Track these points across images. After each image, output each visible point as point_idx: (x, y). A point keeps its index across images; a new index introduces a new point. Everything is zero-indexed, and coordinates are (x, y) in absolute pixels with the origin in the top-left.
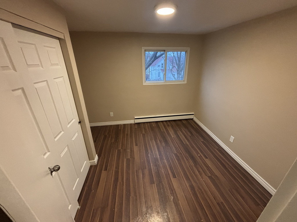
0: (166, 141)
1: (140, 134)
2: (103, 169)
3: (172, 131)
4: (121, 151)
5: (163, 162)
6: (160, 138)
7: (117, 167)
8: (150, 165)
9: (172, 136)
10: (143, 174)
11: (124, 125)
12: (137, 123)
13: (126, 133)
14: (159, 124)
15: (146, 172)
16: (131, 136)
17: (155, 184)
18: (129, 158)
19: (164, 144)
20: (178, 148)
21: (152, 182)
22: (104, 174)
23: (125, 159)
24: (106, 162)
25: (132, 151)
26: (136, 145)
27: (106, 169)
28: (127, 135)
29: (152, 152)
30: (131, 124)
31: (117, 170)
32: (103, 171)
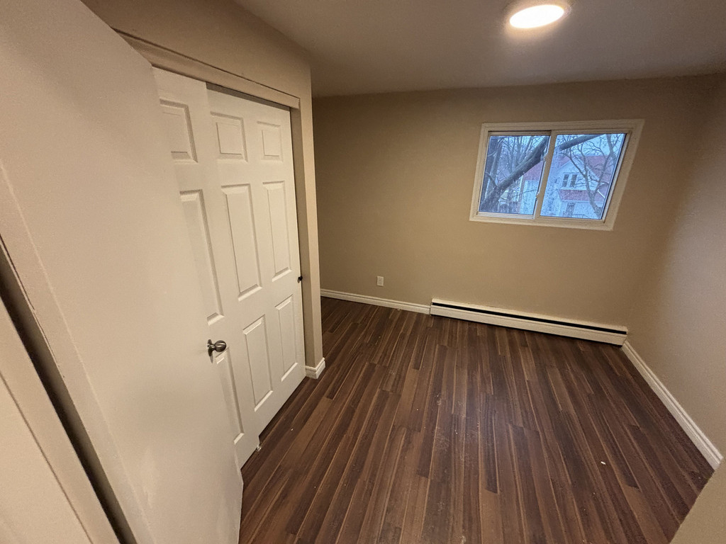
0: (501, 385)
1: (436, 345)
2: (327, 392)
3: (532, 363)
4: (376, 368)
5: (472, 435)
6: (485, 370)
7: (356, 401)
8: (434, 428)
9: (526, 376)
10: (408, 441)
11: (404, 312)
12: (435, 316)
13: (402, 331)
14: (497, 332)
15: (418, 439)
16: (410, 344)
17: (429, 480)
18: (389, 390)
19: (491, 389)
20: (532, 413)
21: (423, 472)
22: (324, 403)
23: (378, 390)
24: (337, 382)
25: (400, 378)
26: (416, 367)
27: (331, 396)
28: (403, 336)
29: (450, 397)
30: (420, 315)
31: (353, 406)
32: (324, 398)
